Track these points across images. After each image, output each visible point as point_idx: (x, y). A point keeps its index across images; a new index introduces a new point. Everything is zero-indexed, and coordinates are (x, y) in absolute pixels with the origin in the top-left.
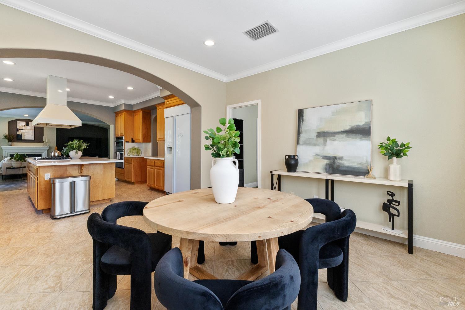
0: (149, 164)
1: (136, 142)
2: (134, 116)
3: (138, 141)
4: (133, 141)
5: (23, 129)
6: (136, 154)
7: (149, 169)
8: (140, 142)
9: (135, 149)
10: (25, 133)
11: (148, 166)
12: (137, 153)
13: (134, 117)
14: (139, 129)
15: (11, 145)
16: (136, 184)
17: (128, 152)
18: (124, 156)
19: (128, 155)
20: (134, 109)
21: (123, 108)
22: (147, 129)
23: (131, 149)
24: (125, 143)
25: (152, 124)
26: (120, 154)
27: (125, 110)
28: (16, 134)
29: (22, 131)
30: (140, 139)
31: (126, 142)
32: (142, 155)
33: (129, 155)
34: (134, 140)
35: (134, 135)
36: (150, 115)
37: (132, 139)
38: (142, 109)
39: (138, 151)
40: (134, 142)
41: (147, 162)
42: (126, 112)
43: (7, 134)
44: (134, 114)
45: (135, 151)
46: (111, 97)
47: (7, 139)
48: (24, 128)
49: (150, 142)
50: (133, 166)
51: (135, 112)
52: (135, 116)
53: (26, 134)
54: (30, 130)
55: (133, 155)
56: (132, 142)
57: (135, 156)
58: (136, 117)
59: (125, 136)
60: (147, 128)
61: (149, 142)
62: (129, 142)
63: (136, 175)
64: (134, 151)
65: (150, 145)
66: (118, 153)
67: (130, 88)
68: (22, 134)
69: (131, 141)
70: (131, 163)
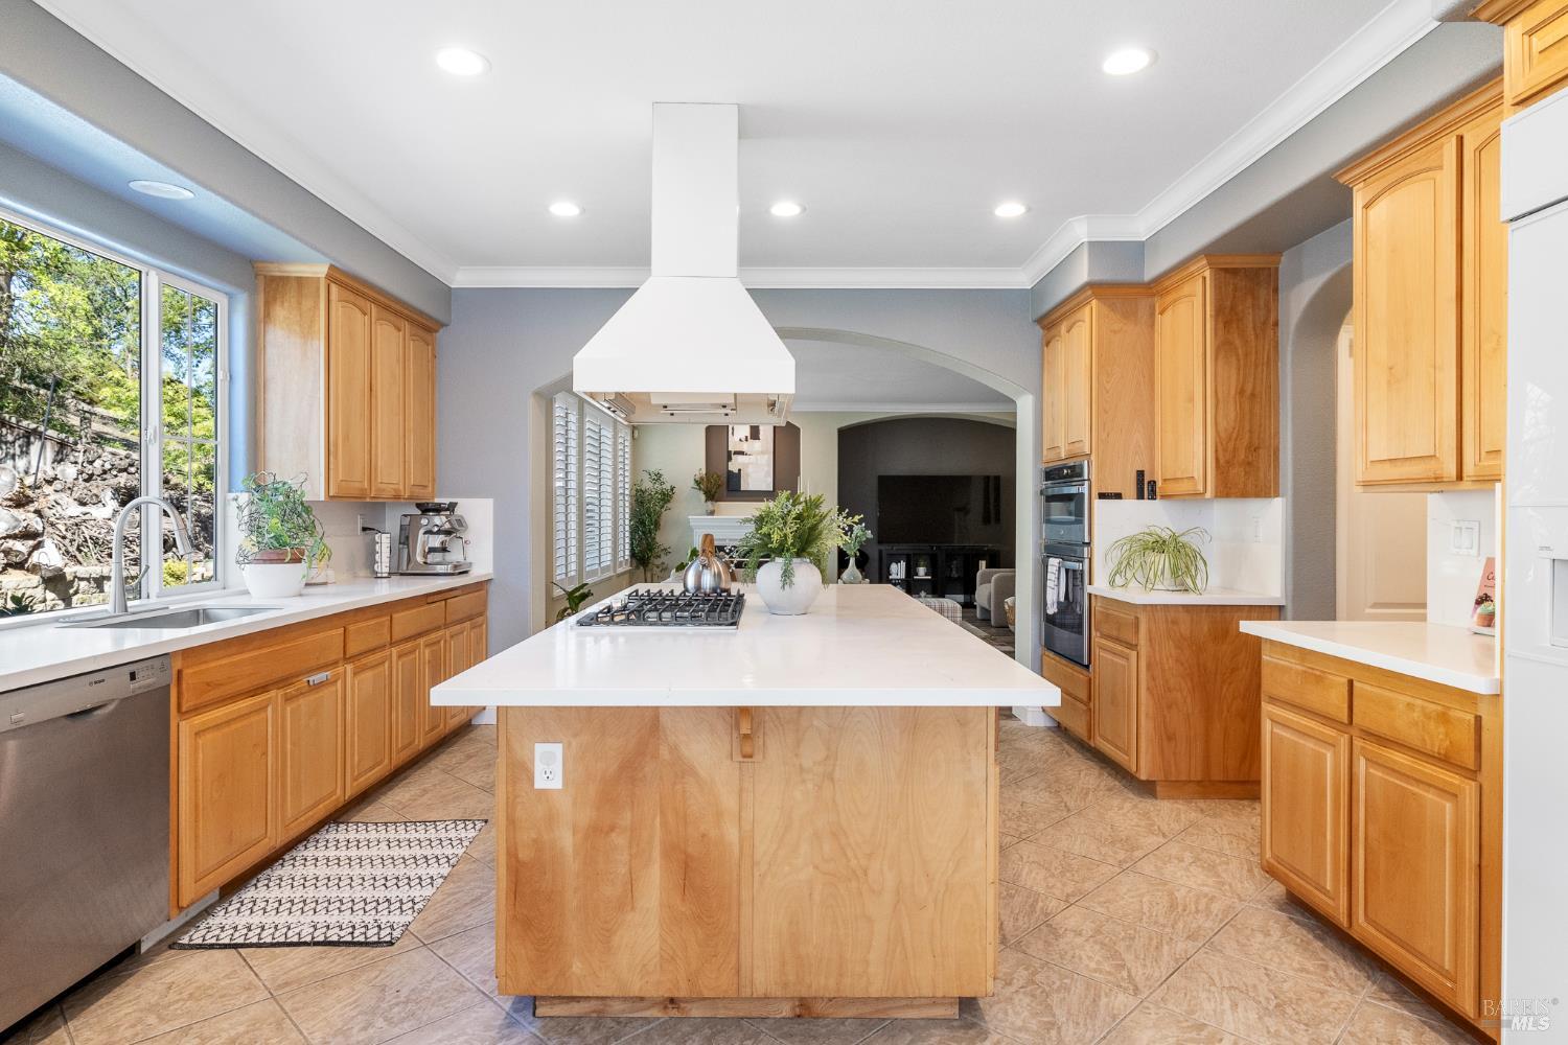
0: (1283, 693)
1: (1163, 497)
2: (1152, 315)
3: (1184, 487)
4: (1146, 488)
5: (742, 453)
6: (1168, 581)
7: (1278, 730)
8: (1196, 496)
9: (1159, 545)
10: (747, 465)
11: (1273, 700)
12: (1175, 573)
13: (1152, 325)
14: (1191, 400)
15: (712, 513)
16: (1170, 798)
17: (1112, 566)
18: (1089, 589)
19: (1112, 583)
20: (1150, 272)
21: (1081, 274)
22: (1253, 395)
23: (1132, 540)
24: (1097, 503)
25: (1289, 349)
26: (1067, 571)
27: (1095, 288)
28: (725, 471)
29: (740, 457)
30: (1198, 474)
31: (1102, 496)
32: (1212, 590)
33: (1119, 580)
34: (1153, 484)
35: (1151, 448)
36: (1276, 290)
37: (1140, 474)
38: (1210, 252)
39: (1180, 555)
40: (1153, 496)
41: (1265, 672)
42: (1099, 297)
43: (704, 471)
44: (1152, 308)
45: (1161, 561)
46: (1010, 210)
47: (700, 489)
48: (745, 447)
49: (1277, 495)
50: (1149, 666)
51: (1157, 289)
52: (1158, 317)
53: (750, 470)
54: (763, 453)
55: (1148, 584)
56: (1140, 496)
57: (1163, 595)
58: (1164, 322)
59: (1093, 458)
60: (1249, 389)
61: (1264, 489)
62: (1118, 496)
63: (1166, 736)
64: (1152, 557)
65: (1269, 520)
66: (1054, 562)
67: (1126, 62)
68: (740, 470)
69: (1132, 488)
70: (1133, 647)
